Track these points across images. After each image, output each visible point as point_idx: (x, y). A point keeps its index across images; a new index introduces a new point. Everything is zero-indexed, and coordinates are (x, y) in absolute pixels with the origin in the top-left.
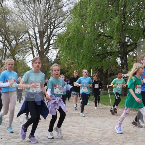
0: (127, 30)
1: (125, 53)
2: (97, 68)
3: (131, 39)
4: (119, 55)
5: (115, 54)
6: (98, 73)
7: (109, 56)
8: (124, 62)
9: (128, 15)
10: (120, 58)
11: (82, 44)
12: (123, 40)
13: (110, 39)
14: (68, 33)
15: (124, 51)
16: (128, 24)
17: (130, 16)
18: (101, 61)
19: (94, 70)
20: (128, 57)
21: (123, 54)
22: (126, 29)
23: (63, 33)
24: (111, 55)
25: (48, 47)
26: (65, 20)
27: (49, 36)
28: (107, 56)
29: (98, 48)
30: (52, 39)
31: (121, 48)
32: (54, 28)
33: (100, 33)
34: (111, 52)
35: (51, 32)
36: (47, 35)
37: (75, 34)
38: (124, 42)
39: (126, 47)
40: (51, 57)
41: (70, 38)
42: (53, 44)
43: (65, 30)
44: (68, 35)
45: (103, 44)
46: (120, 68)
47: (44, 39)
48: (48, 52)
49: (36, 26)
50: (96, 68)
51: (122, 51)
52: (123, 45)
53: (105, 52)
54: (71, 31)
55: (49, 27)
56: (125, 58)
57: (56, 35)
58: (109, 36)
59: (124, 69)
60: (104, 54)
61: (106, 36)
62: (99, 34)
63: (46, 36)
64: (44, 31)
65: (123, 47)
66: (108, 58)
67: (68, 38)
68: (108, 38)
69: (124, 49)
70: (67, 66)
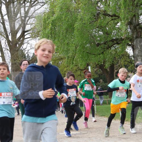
2: (97, 63)
4: (130, 44)
5: (123, 42)
6: (100, 71)
10: (132, 47)
11: (74, 28)
12: (135, 20)
13: (115, 19)
14: (52, 13)
18: (103, 53)
19: (93, 67)
22: (140, 2)
23: (44, 13)
24: (118, 44)
25: (23, 35)
27: (23, 18)
28: (113, 45)
29: (99, 33)
30: (28, 23)
31: (133, 32)
32: (31, 6)
33: (100, 11)
35: (27, 13)
36: (21, 17)
37: (63, 14)
38: (137, 24)
39: (141, 30)
40: (28, 50)
42: (30, 30)
43: (48, 9)
44: (52, 16)
45: (105, 27)
46: (132, 63)
47: (16, 24)
48: (22, 43)
49: (3, 3)
50: (95, 63)
51: (135, 36)
52: (135, 27)
53: (109, 39)
54: (57, 10)
55: (23, 4)
57: (34, 17)
60: (107, 42)
61: (109, 15)
62: (100, 13)
63: (18, 18)
64: (16, 10)
65: (136, 30)
66: (113, 48)
67: (53, 21)
68: (113, 18)
69: (137, 33)
70: (52, 63)
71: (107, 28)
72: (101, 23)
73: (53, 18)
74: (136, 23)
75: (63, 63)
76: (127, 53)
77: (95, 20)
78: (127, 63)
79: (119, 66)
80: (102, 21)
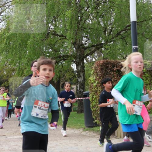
0: (85, 29)
1: (81, 58)
3: (89, 39)
4: (75, 60)
5: (69, 58)
7: (61, 61)
8: (81, 69)
9: (85, 9)
10: (76, 64)
12: (79, 41)
13: (63, 39)
14: (8, 29)
15: (80, 55)
16: (85, 21)
17: (88, 11)
20: (85, 63)
21: (80, 59)
22: (84, 27)
23: (1, 29)
24: (64, 60)
26: (4, 11)
29: (48, 50)
31: (77, 51)
33: (51, 31)
34: (64, 56)
39: (83, 50)
41: (11, 37)
43: (4, 26)
44: (8, 32)
46: (75, 77)
51: (78, 55)
52: (79, 47)
53: (56, 56)
56: (82, 64)
58: (62, 36)
59: (81, 78)
61: (58, 36)
62: (50, 33)
65: (79, 50)
66: (60, 64)
67: (8, 36)
68: (61, 38)
69: (81, 52)
70: (6, 73)
71: (56, 46)
72: (51, 41)
73: (9, 34)
74: (80, 43)
75: (16, 73)
76: (72, 68)
77: (45, 38)
78: (71, 77)
79: (65, 79)
80: (52, 39)
